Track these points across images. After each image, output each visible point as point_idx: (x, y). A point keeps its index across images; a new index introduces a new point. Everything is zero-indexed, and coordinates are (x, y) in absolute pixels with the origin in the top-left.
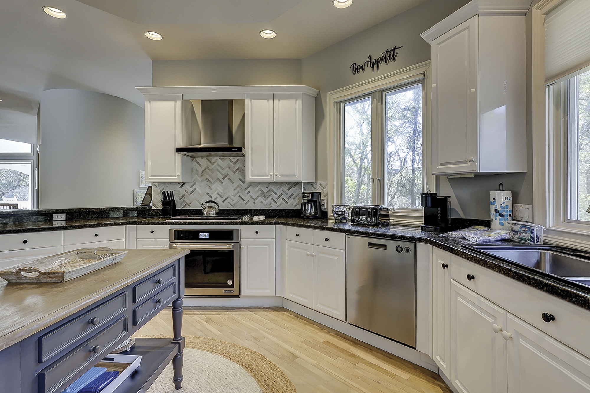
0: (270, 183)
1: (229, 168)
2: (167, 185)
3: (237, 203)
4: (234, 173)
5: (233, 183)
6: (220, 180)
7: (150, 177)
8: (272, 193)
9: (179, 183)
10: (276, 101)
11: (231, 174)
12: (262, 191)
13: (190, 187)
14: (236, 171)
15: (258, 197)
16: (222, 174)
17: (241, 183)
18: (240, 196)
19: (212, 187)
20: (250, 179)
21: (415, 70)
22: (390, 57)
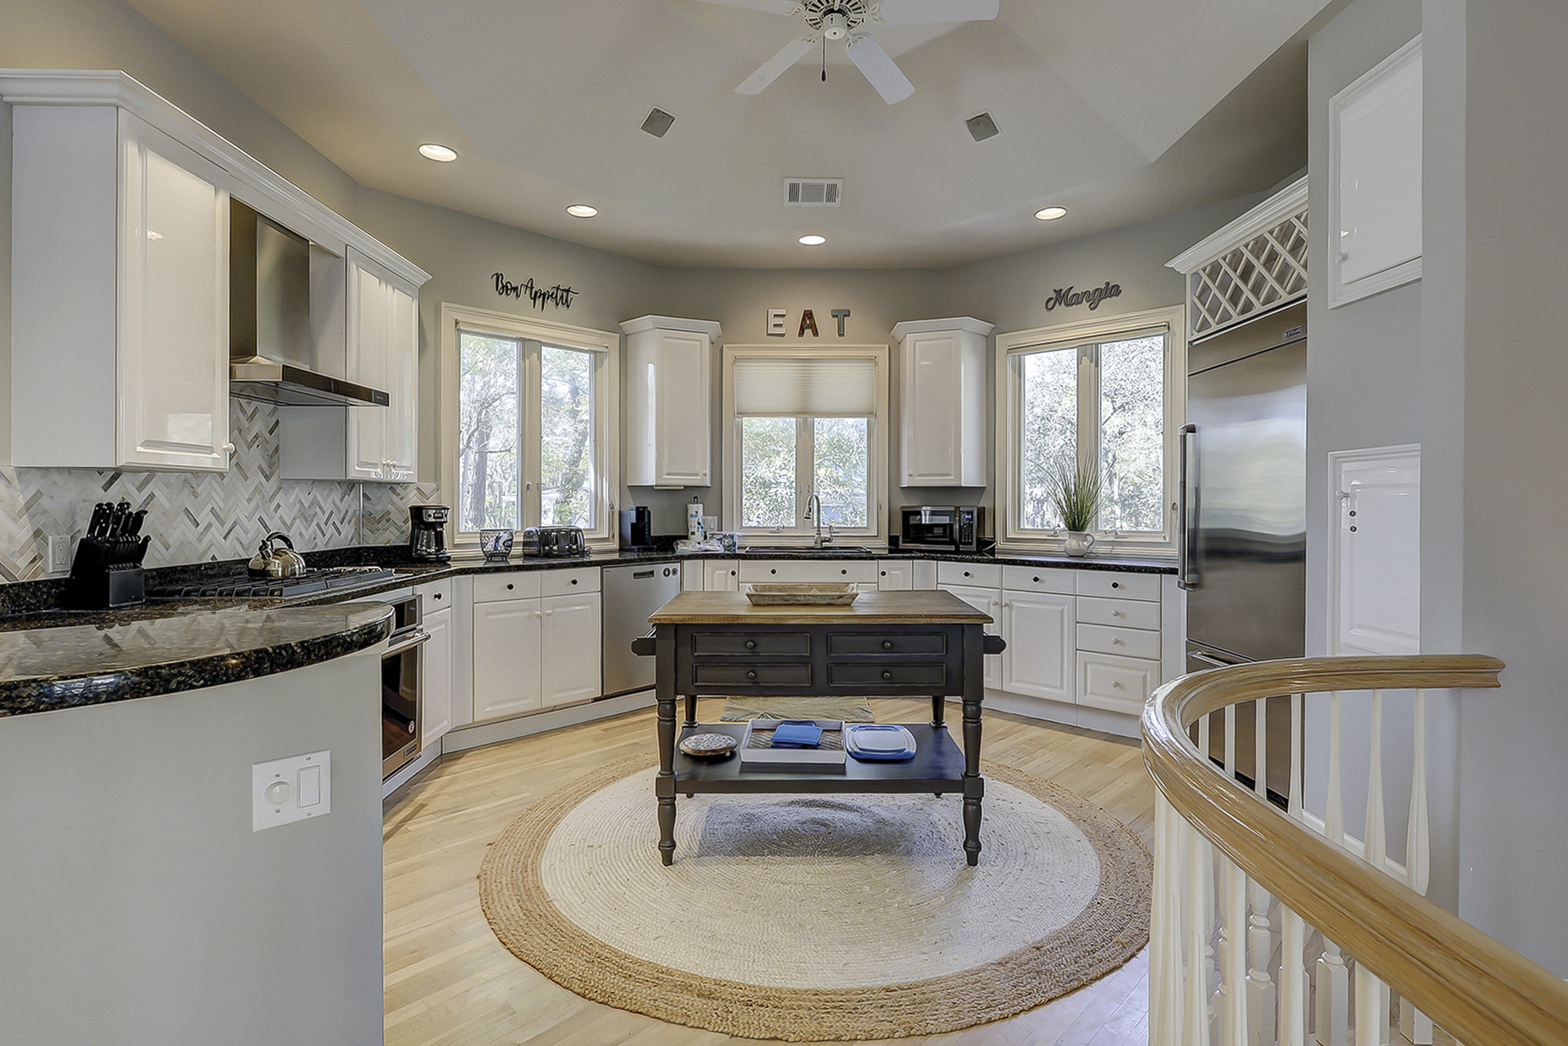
0: (313, 483)
3: (254, 539)
4: (249, 447)
5: (246, 478)
7: (139, 449)
8: (319, 509)
9: (101, 471)
11: (242, 450)
12: (301, 502)
13: (137, 489)
14: (252, 442)
15: (294, 519)
17: (264, 480)
18: (261, 520)
19: (199, 490)
20: (355, 472)
21: (593, 338)
22: (562, 297)
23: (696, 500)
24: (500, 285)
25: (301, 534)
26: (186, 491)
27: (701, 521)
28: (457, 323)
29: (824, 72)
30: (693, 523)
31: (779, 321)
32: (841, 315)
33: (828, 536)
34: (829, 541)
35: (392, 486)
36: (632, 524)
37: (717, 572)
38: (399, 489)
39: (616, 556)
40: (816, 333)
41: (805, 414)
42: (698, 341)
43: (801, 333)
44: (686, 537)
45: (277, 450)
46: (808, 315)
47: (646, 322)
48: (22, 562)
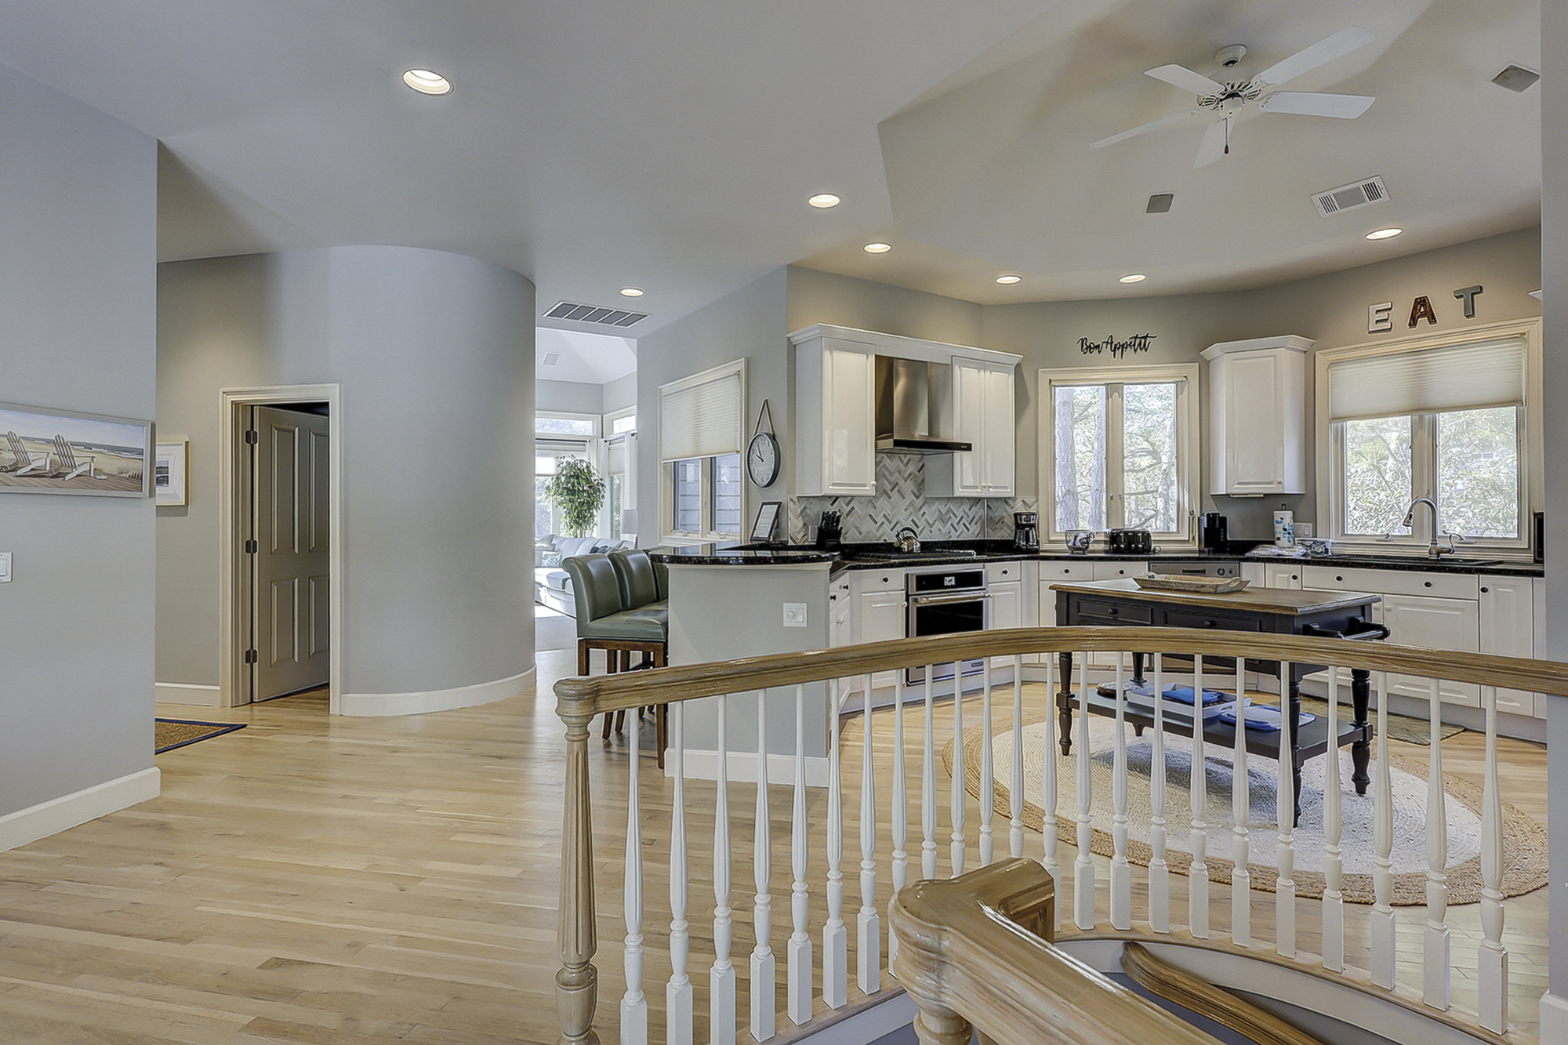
1: (900, 472)
2: (812, 500)
4: (906, 481)
5: (904, 498)
6: (887, 494)
7: (831, 487)
8: (952, 515)
9: (830, 497)
10: (988, 373)
11: (901, 482)
12: (939, 511)
14: (908, 477)
16: (890, 483)
17: (915, 499)
18: (913, 521)
19: (876, 505)
20: (959, 492)
21: (1174, 370)
22: (1140, 344)
23: (1284, 508)
24: (1085, 347)
25: (939, 530)
26: (870, 505)
27: (1287, 527)
28: (1050, 381)
29: (1227, 147)
30: (1279, 528)
31: (1384, 315)
32: (1469, 294)
33: (1447, 548)
34: (1449, 551)
35: (1005, 500)
36: (1205, 528)
37: (1279, 575)
38: (1010, 502)
40: (1432, 319)
41: (1425, 412)
42: (1273, 356)
43: (1413, 322)
44: (1273, 543)
45: (923, 481)
46: (1422, 302)
47: (1215, 350)
48: (800, 536)
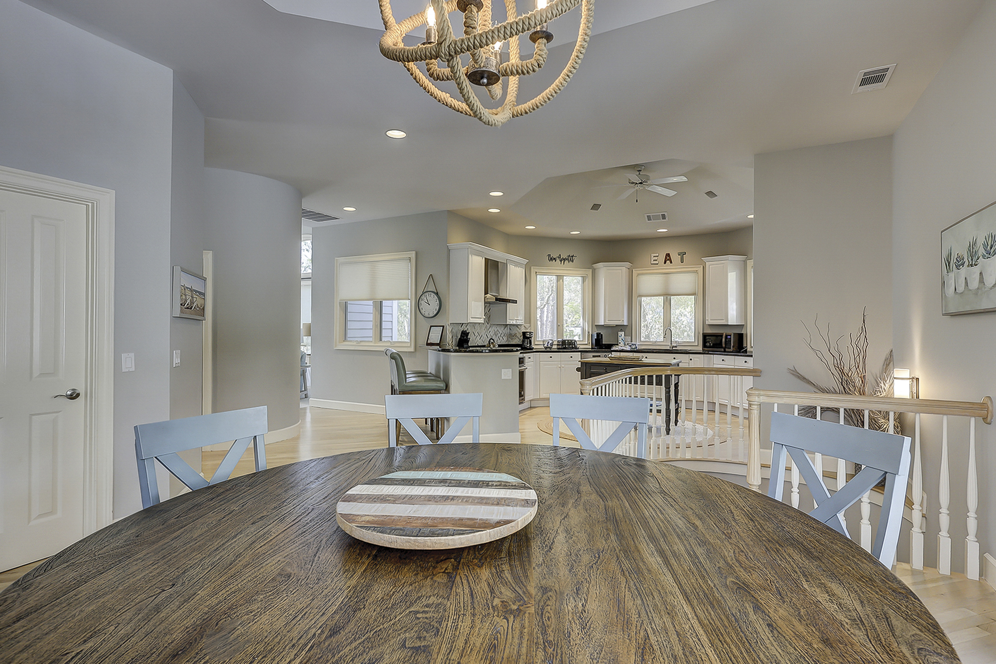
0: (497, 325)
2: (457, 325)
7: (471, 319)
10: (517, 267)
15: (495, 334)
18: (489, 334)
20: (509, 322)
21: (583, 272)
23: (621, 330)
25: (497, 338)
26: (476, 328)
27: (623, 338)
28: (536, 272)
29: (637, 200)
30: (620, 339)
31: (656, 258)
32: (682, 254)
33: (675, 345)
34: (676, 347)
35: (517, 326)
36: (595, 339)
38: (519, 326)
39: (590, 350)
40: (671, 262)
41: (667, 296)
43: (665, 263)
44: (618, 345)
45: (490, 316)
46: (668, 255)
47: (600, 265)
